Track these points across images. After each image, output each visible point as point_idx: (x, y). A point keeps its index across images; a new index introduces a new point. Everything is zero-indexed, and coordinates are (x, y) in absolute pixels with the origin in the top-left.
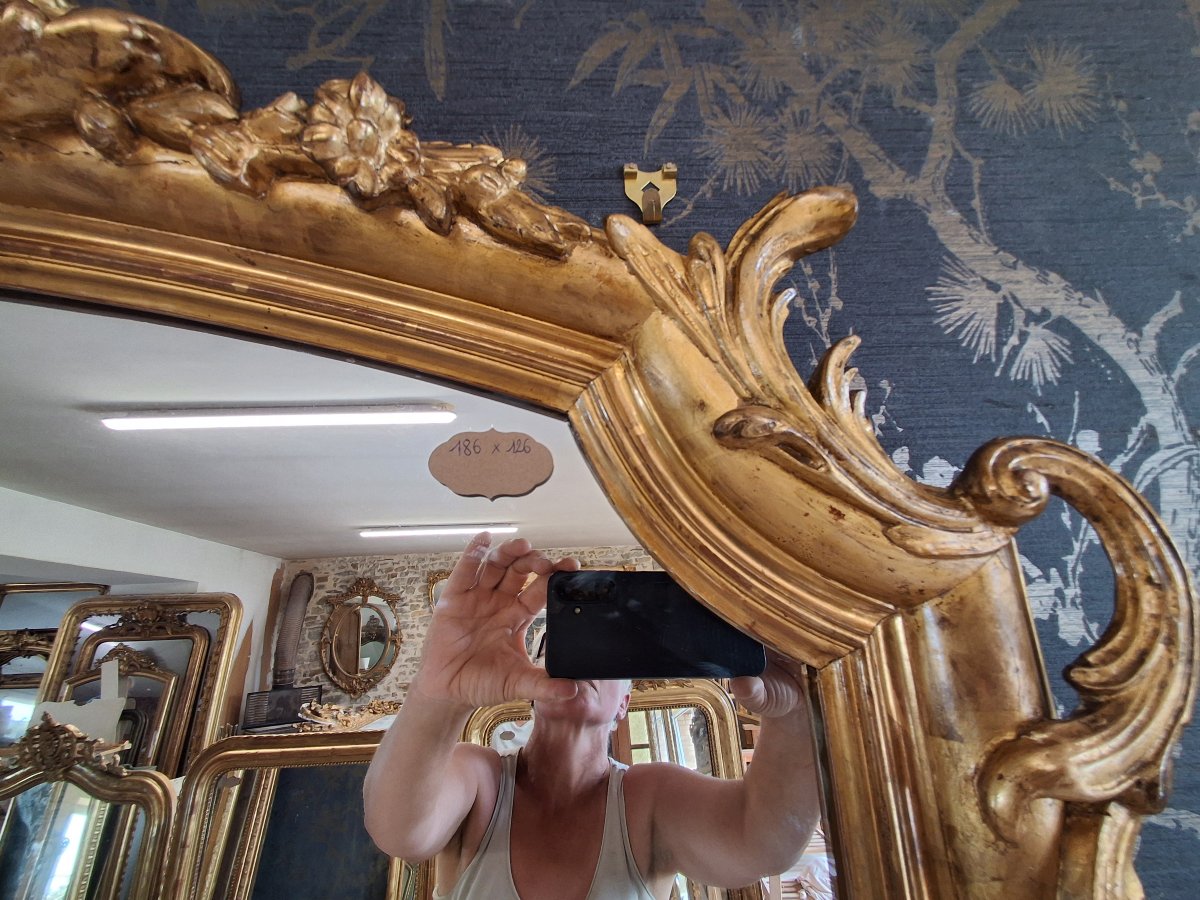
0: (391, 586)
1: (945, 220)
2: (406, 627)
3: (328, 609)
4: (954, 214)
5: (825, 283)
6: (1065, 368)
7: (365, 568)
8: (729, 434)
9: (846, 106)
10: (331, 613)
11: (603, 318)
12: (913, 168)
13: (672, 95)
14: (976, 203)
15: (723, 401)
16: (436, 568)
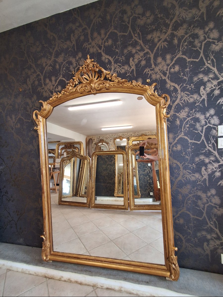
0: (107, 141)
1: (167, 80)
2: (111, 148)
3: (96, 145)
4: (168, 79)
5: (159, 86)
6: (174, 89)
7: (102, 137)
8: (151, 95)
9: (161, 72)
10: (96, 146)
11: (145, 90)
12: (165, 77)
13: (150, 74)
14: (169, 78)
15: (151, 94)
16: (115, 137)
